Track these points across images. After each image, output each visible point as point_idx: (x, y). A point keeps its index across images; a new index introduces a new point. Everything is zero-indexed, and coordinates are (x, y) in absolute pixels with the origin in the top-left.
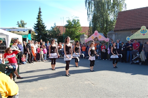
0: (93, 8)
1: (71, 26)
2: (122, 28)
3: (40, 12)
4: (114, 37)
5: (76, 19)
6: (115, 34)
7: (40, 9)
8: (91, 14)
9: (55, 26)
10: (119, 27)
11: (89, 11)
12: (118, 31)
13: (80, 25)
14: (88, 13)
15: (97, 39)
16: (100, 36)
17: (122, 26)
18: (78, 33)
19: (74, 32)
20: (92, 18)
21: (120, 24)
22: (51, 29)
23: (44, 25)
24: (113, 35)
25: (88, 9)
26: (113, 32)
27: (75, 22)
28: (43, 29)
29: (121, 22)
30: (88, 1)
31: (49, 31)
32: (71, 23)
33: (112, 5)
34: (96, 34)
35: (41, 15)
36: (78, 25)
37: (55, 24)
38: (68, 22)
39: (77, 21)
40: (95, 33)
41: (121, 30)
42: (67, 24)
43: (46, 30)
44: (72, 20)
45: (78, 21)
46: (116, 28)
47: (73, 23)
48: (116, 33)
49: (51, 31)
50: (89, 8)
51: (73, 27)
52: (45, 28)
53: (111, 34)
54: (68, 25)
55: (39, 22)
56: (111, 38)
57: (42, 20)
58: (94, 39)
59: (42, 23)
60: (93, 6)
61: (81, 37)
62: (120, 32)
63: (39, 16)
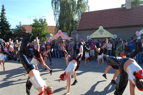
0: (59, 8)
1: (38, 25)
2: (84, 28)
3: (3, 10)
4: (77, 36)
5: (43, 18)
6: (78, 34)
7: (3, 6)
8: (57, 14)
9: (21, 25)
10: (82, 27)
11: (56, 11)
12: (81, 30)
13: (46, 24)
14: (54, 13)
15: (60, 38)
16: (63, 36)
17: (85, 26)
18: (45, 32)
19: (41, 31)
20: (58, 18)
21: (82, 24)
22: (16, 27)
23: (9, 24)
24: (76, 35)
25: (55, 10)
26: (77, 31)
27: (42, 21)
28: (7, 28)
29: (84, 22)
30: (54, 2)
31: (14, 29)
32: (37, 22)
33: (76, 6)
34: (60, 33)
35: (4, 13)
36: (45, 24)
37: (20, 23)
38: (35, 21)
39: (43, 21)
40: (58, 32)
41: (83, 30)
42: (34, 22)
43: (11, 29)
44: (39, 19)
45: (45, 20)
46: (79, 28)
47: (40, 22)
48: (79, 32)
49: (16, 30)
50: (56, 8)
51: (40, 26)
52: (10, 27)
53: (74, 34)
54: (35, 24)
55: (2, 20)
56: (75, 37)
57: (5, 18)
58: (58, 38)
59: (6, 21)
60: (59, 6)
61: (47, 37)
62: (83, 32)
63: (2, 14)
